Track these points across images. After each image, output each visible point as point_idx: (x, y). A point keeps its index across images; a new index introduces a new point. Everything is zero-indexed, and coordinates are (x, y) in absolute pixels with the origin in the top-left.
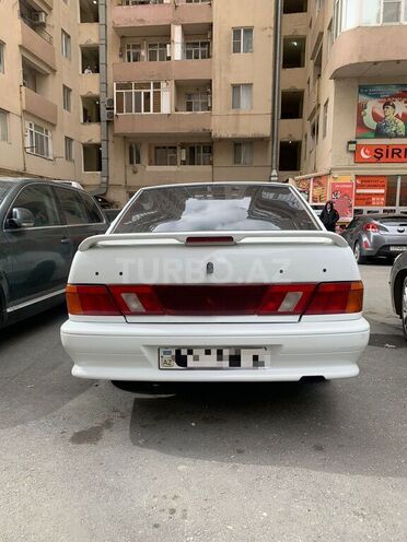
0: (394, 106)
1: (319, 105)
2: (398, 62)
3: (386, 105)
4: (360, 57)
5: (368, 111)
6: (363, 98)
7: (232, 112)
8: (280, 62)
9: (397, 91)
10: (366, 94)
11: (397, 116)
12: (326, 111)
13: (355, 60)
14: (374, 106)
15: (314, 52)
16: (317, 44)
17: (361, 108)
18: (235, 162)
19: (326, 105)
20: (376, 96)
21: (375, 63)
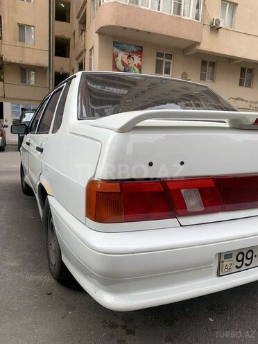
0: (133, 58)
1: (85, 50)
2: (138, 30)
3: (129, 56)
4: (117, 22)
5: (119, 59)
6: (116, 50)
7: (19, 44)
8: (53, 16)
9: (135, 49)
10: (118, 47)
11: (135, 65)
12: (91, 54)
13: (114, 24)
14: (122, 56)
15: (79, 14)
16: (82, 8)
17: (115, 56)
18: (22, 82)
19: (91, 50)
20: (123, 50)
21: (125, 28)
